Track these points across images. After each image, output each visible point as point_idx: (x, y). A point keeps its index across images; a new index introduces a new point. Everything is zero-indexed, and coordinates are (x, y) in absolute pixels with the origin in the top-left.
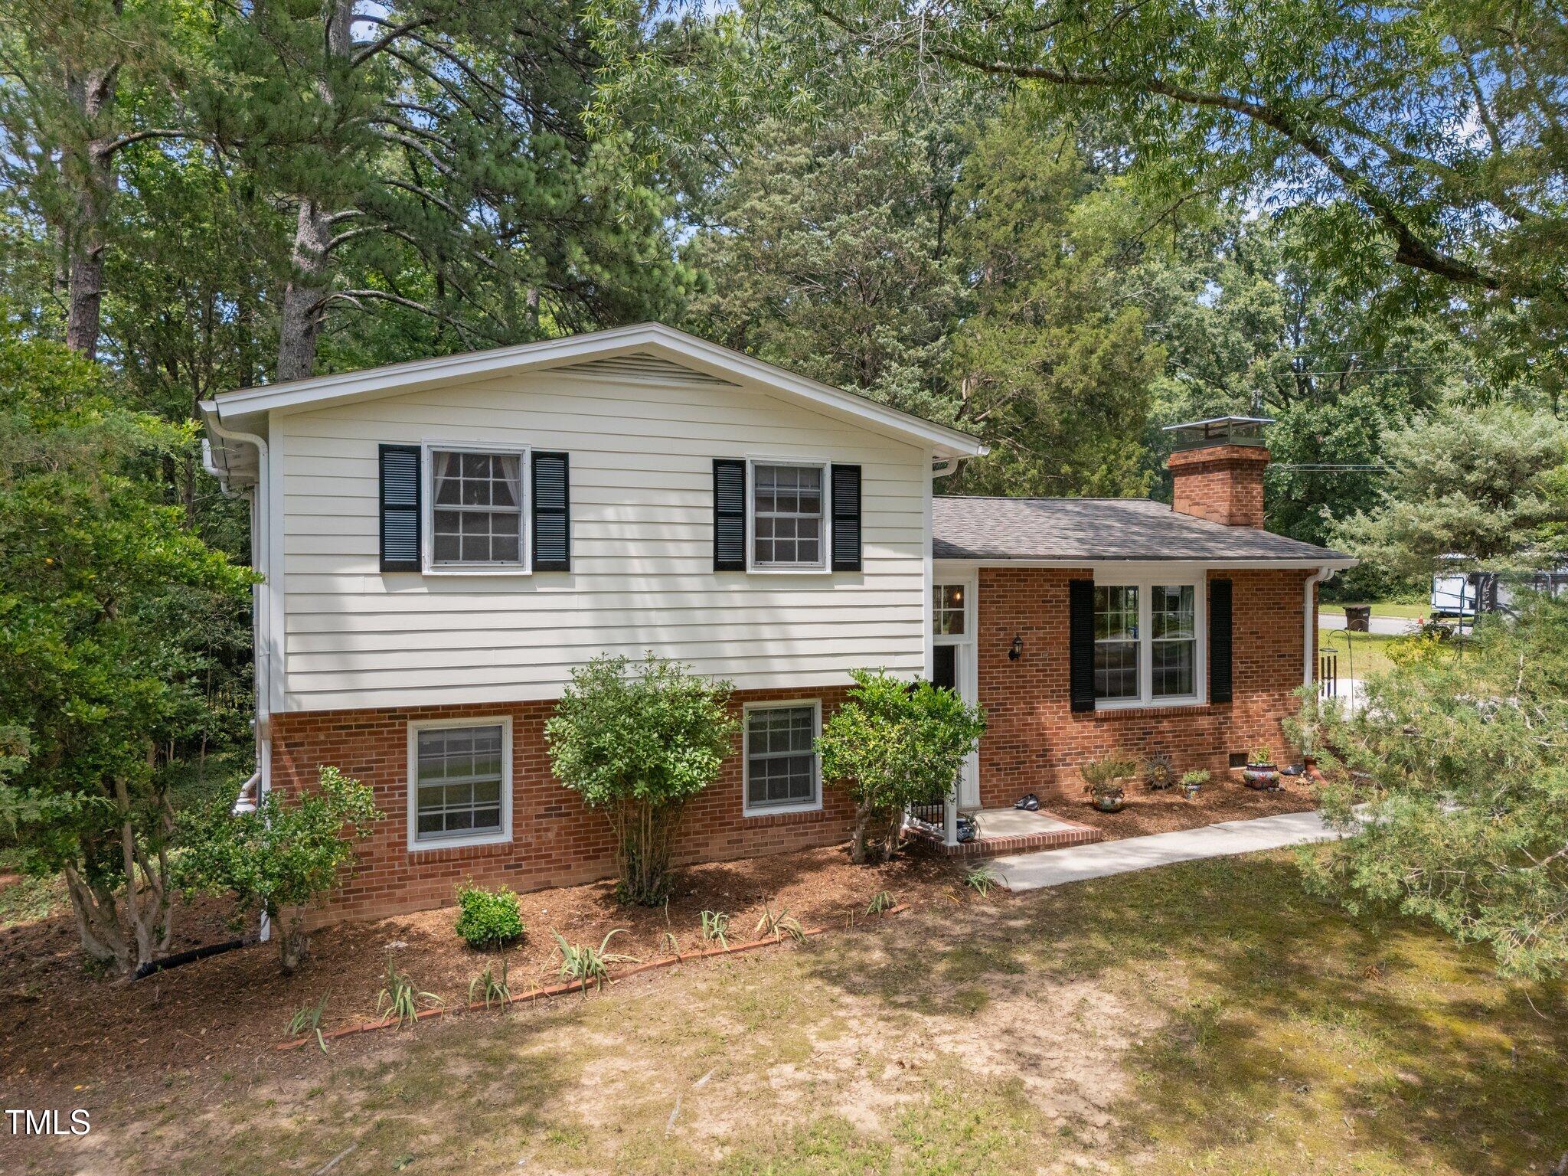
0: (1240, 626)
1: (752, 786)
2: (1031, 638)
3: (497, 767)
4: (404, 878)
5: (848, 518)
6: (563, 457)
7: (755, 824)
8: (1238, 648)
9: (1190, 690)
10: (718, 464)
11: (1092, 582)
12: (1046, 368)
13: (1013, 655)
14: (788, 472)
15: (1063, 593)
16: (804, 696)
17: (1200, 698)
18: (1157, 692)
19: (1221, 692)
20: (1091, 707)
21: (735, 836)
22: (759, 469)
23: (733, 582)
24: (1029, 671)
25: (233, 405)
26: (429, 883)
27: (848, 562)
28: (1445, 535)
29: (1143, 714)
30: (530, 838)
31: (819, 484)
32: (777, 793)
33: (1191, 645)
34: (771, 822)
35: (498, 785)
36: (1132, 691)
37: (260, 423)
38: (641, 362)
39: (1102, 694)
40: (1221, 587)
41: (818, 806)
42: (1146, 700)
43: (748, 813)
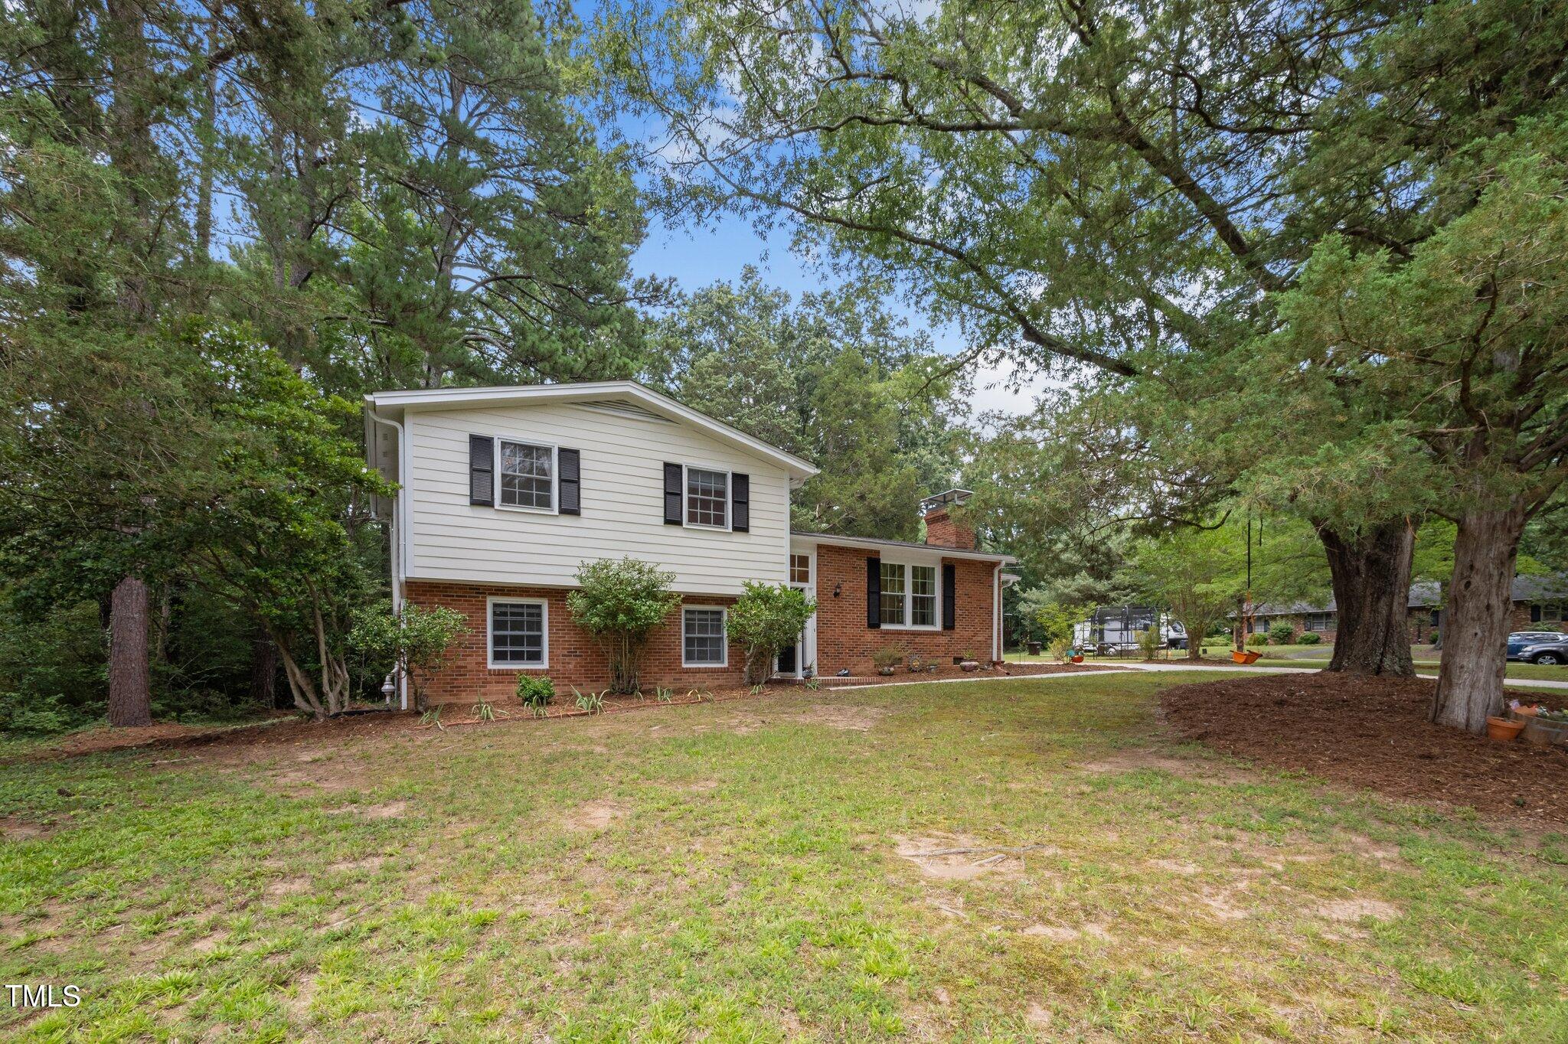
0: (959, 591)
1: (687, 652)
2: (846, 586)
3: (539, 628)
4: (486, 682)
5: (742, 502)
6: (576, 452)
7: (688, 671)
8: (958, 602)
9: (932, 623)
10: (667, 465)
11: (879, 560)
12: (862, 497)
13: (836, 595)
14: (707, 474)
15: (864, 564)
16: (717, 604)
17: (938, 626)
18: (915, 622)
19: (949, 624)
20: (878, 626)
21: (678, 676)
22: (691, 471)
23: (674, 530)
24: (845, 604)
25: (383, 399)
26: (500, 687)
27: (742, 527)
28: (1077, 595)
29: (907, 633)
30: (559, 667)
31: (724, 483)
32: (702, 657)
33: (933, 599)
34: (698, 671)
35: (540, 637)
36: (901, 622)
37: (399, 414)
38: (621, 404)
39: (885, 622)
40: (949, 569)
41: (726, 665)
42: (908, 625)
43: (684, 666)
